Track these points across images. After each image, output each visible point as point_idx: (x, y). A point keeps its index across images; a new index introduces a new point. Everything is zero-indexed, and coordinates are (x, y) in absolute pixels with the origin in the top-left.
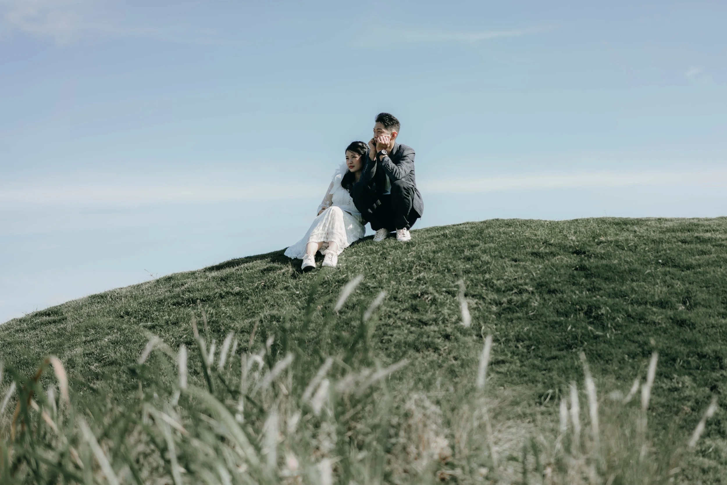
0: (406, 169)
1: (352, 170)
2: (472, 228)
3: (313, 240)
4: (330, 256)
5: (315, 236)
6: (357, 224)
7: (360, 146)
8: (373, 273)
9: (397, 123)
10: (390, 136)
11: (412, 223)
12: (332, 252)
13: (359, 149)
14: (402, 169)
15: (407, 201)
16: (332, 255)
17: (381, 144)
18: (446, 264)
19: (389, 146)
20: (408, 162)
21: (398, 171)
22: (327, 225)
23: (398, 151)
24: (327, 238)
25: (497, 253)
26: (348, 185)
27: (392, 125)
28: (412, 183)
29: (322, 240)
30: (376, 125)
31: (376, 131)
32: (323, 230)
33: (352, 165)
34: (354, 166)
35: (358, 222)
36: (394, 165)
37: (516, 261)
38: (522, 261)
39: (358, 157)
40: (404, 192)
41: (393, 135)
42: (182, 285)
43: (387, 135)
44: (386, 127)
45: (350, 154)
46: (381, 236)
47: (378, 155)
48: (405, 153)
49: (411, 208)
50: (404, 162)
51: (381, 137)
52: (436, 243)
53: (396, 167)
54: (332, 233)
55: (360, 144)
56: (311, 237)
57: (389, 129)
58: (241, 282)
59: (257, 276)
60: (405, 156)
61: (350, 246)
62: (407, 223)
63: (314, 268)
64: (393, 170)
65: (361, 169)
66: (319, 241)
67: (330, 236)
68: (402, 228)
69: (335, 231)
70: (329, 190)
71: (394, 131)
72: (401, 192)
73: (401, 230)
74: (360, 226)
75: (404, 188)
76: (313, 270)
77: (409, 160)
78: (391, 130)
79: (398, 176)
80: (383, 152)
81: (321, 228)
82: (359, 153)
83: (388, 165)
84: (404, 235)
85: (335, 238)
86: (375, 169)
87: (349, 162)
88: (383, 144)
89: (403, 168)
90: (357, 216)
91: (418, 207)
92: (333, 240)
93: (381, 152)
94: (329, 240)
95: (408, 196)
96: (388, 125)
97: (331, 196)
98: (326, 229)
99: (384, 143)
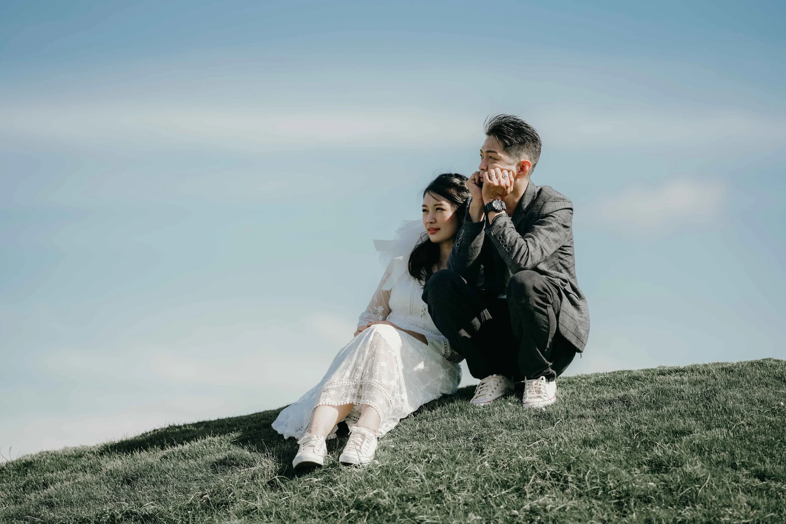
0: (545, 245)
1: (434, 238)
2: (694, 384)
3: (328, 401)
4: (359, 439)
5: (332, 392)
6: (437, 362)
7: (454, 185)
8: (441, 488)
9: (535, 140)
10: (514, 168)
11: (561, 366)
12: (363, 430)
13: (453, 192)
14: (535, 245)
15: (544, 318)
16: (363, 436)
17: (490, 186)
18: (604, 476)
19: (510, 190)
20: (551, 230)
21: (524, 249)
22: (361, 368)
23: (533, 202)
24: (359, 397)
25: (725, 455)
26: (424, 272)
27: (522, 143)
28: (565, 275)
29: (348, 401)
30: (487, 140)
31: (485, 155)
32: (351, 378)
33: (435, 226)
34: (438, 229)
35: (440, 357)
36: (516, 235)
37: (762, 476)
38: (776, 480)
39: (449, 211)
40: (535, 297)
41: (522, 168)
42: (45, 485)
43: (508, 167)
44: (506, 148)
45: (431, 201)
46: (489, 392)
47: (487, 209)
48: (549, 208)
49: (553, 331)
50: (542, 228)
51: (493, 172)
52: (598, 419)
53: (521, 241)
54: (371, 387)
55: (457, 181)
56: (323, 394)
57: (514, 151)
58: (163, 488)
59: (200, 475)
60: (547, 216)
61: (415, 414)
62: (546, 366)
63: (320, 466)
64: (513, 247)
65: (453, 237)
66: (342, 403)
67: (364, 393)
68: (537, 378)
69: (375, 381)
70: (383, 282)
71: (525, 157)
72: (527, 297)
73: (535, 382)
74: (445, 366)
75: (535, 289)
76: (317, 471)
77: (554, 225)
78: (518, 156)
79: (523, 262)
80: (496, 205)
81: (348, 374)
82: (452, 201)
83: (503, 235)
84: (539, 392)
85: (373, 399)
86: (480, 240)
87: (429, 219)
88: (495, 187)
89: (538, 242)
90: (439, 342)
91: (572, 329)
92: (368, 402)
93: (491, 204)
94: (362, 402)
95: (545, 307)
96: (512, 144)
97: (387, 295)
98: (358, 376)
99: (496, 184)
